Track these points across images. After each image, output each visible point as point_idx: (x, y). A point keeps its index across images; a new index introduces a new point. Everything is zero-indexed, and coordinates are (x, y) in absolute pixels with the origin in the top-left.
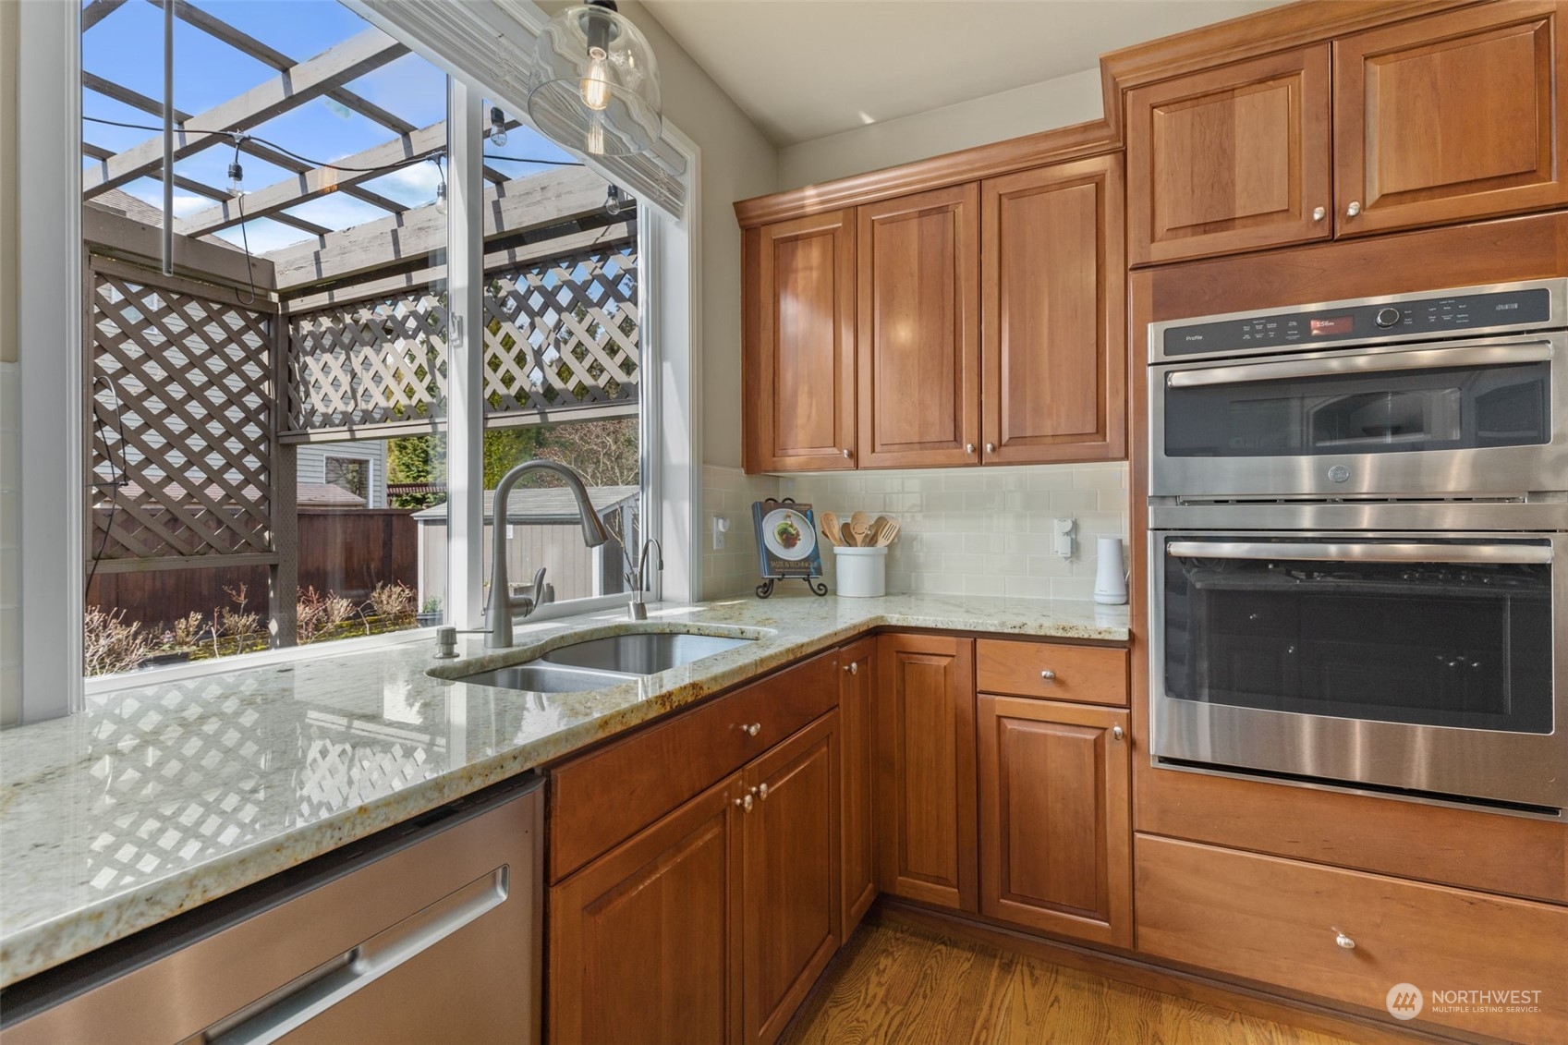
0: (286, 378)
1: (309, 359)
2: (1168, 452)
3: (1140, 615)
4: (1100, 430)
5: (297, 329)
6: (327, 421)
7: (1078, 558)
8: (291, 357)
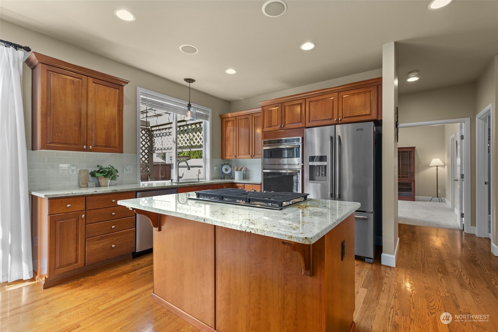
0: (152, 142)
1: (155, 138)
2: (264, 158)
3: (261, 180)
5: (153, 133)
6: (158, 149)
8: (152, 137)
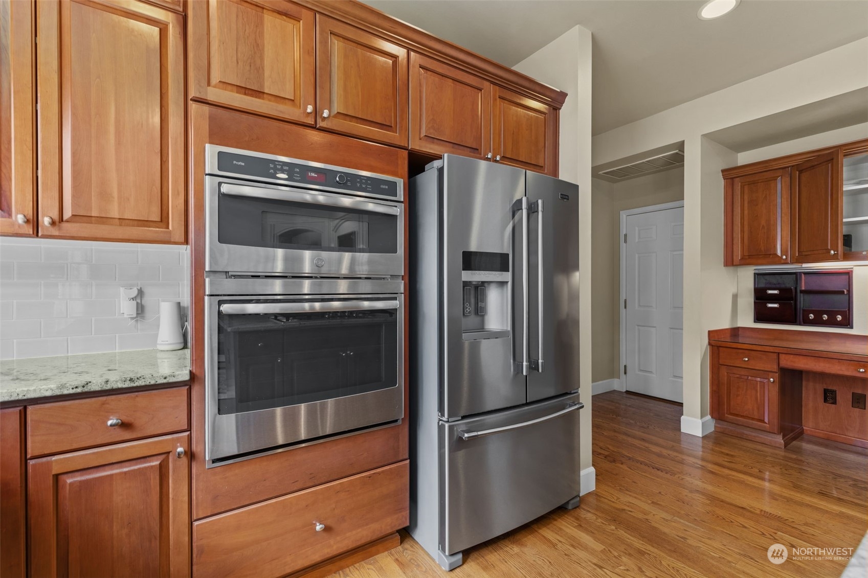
2: (222, 240)
3: (198, 358)
4: (164, 220)
7: (143, 318)
